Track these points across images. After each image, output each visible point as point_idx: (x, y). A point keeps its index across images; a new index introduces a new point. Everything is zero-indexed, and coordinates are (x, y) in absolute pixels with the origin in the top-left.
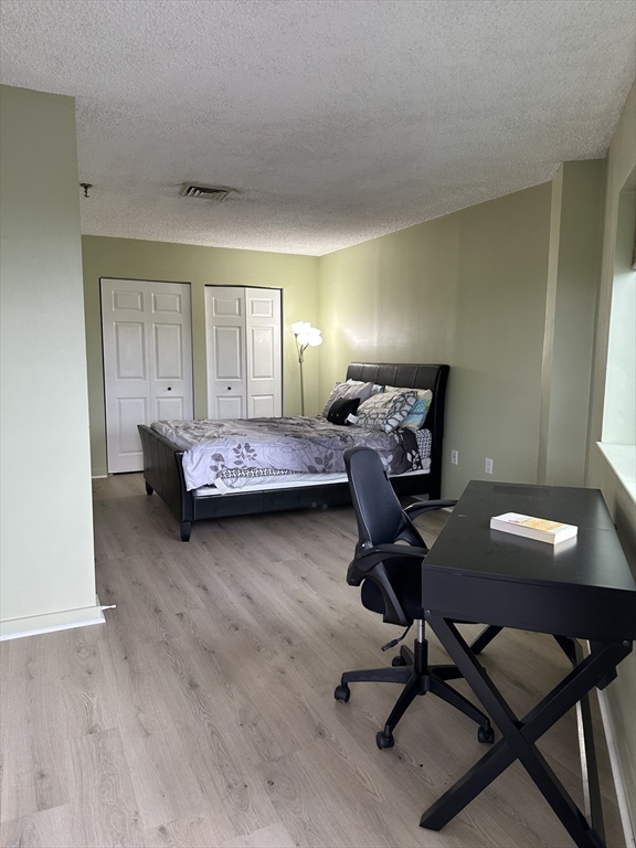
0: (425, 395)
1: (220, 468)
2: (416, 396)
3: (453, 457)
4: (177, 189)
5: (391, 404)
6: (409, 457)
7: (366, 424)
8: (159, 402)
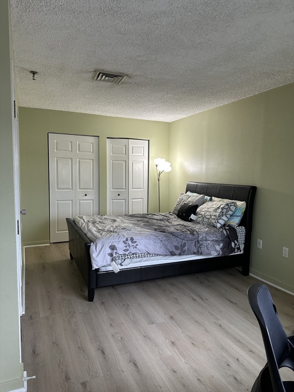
0: (241, 204)
1: (114, 255)
2: (235, 206)
3: (259, 244)
4: (91, 75)
5: (220, 210)
6: (233, 244)
7: (203, 221)
8: (80, 202)
